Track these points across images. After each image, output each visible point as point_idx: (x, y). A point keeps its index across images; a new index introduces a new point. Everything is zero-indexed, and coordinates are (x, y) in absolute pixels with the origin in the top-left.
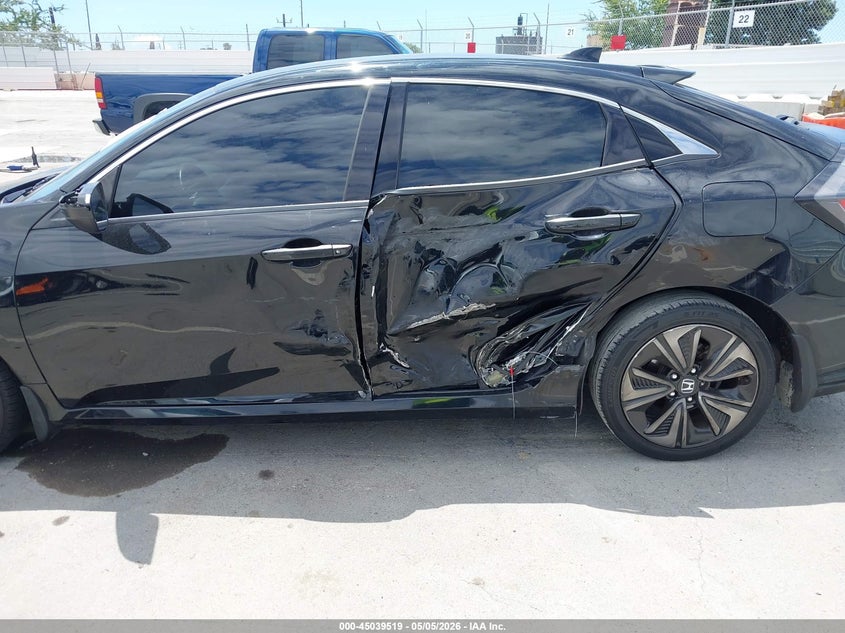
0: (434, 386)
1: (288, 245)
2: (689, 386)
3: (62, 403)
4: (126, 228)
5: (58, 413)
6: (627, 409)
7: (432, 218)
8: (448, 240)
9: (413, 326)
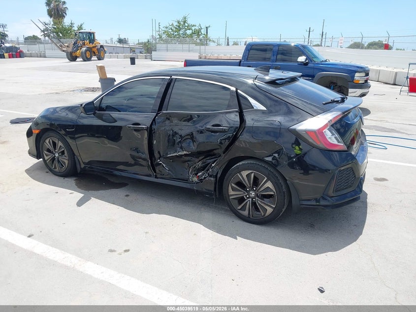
0: (174, 177)
1: (133, 124)
2: (253, 194)
3: (84, 163)
4: (103, 115)
5: (83, 166)
6: (231, 198)
7: (176, 121)
8: (180, 129)
9: (168, 156)
